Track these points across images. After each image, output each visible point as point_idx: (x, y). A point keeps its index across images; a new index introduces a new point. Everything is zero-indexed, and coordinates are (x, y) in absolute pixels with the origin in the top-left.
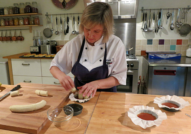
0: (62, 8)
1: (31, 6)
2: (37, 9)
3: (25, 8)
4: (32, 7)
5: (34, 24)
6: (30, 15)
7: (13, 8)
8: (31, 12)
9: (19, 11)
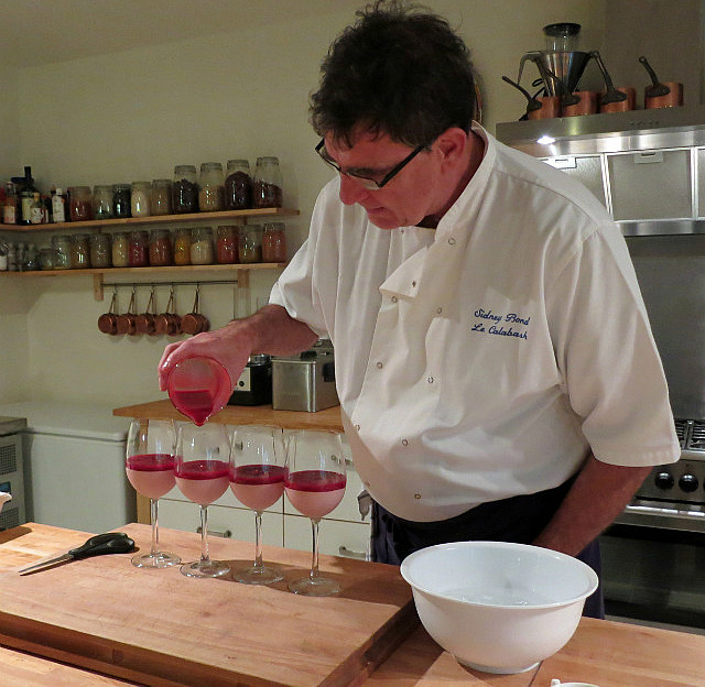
1: (252, 175)
2: (277, 191)
3: (223, 184)
4: (257, 180)
5: (260, 259)
6: (245, 218)
7: (169, 188)
8: (250, 204)
9: (196, 200)
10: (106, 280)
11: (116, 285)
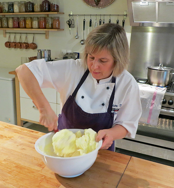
0: (93, 6)
1: (50, 1)
2: (58, 6)
3: (41, 3)
5: (52, 28)
6: (48, 15)
7: (25, 4)
8: (49, 10)
9: (33, 8)
10: (7, 31)
11: (10, 33)
